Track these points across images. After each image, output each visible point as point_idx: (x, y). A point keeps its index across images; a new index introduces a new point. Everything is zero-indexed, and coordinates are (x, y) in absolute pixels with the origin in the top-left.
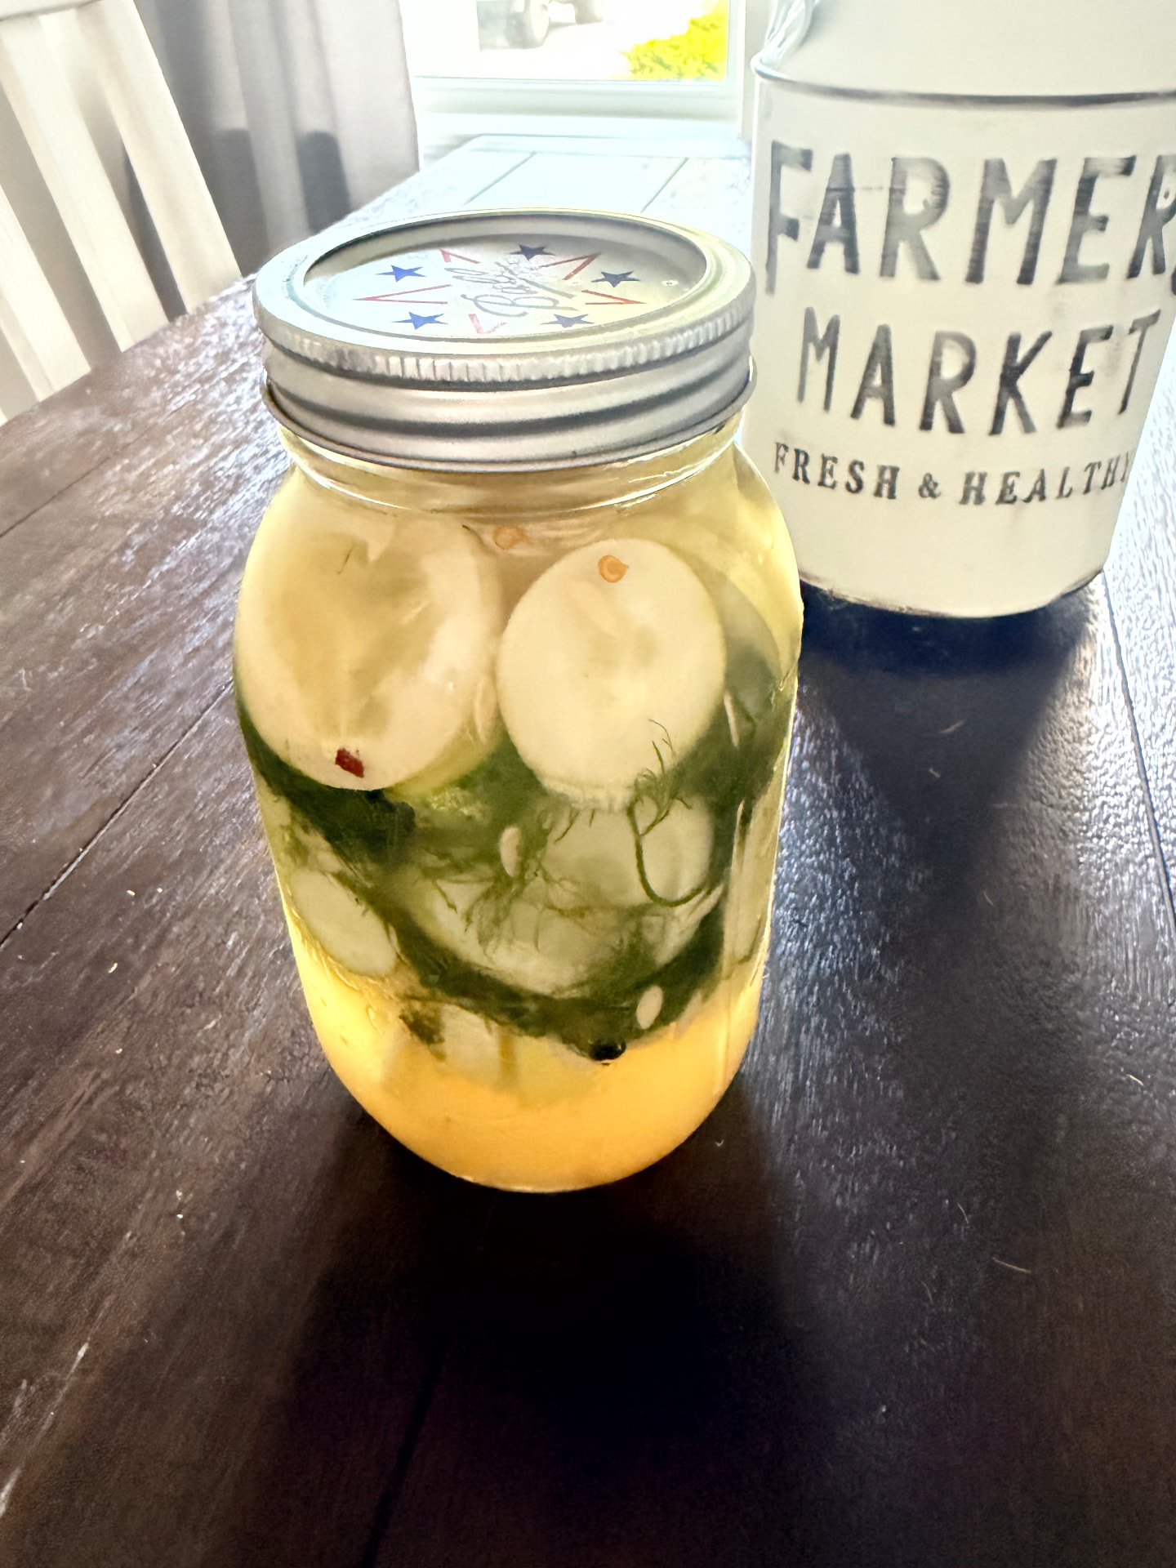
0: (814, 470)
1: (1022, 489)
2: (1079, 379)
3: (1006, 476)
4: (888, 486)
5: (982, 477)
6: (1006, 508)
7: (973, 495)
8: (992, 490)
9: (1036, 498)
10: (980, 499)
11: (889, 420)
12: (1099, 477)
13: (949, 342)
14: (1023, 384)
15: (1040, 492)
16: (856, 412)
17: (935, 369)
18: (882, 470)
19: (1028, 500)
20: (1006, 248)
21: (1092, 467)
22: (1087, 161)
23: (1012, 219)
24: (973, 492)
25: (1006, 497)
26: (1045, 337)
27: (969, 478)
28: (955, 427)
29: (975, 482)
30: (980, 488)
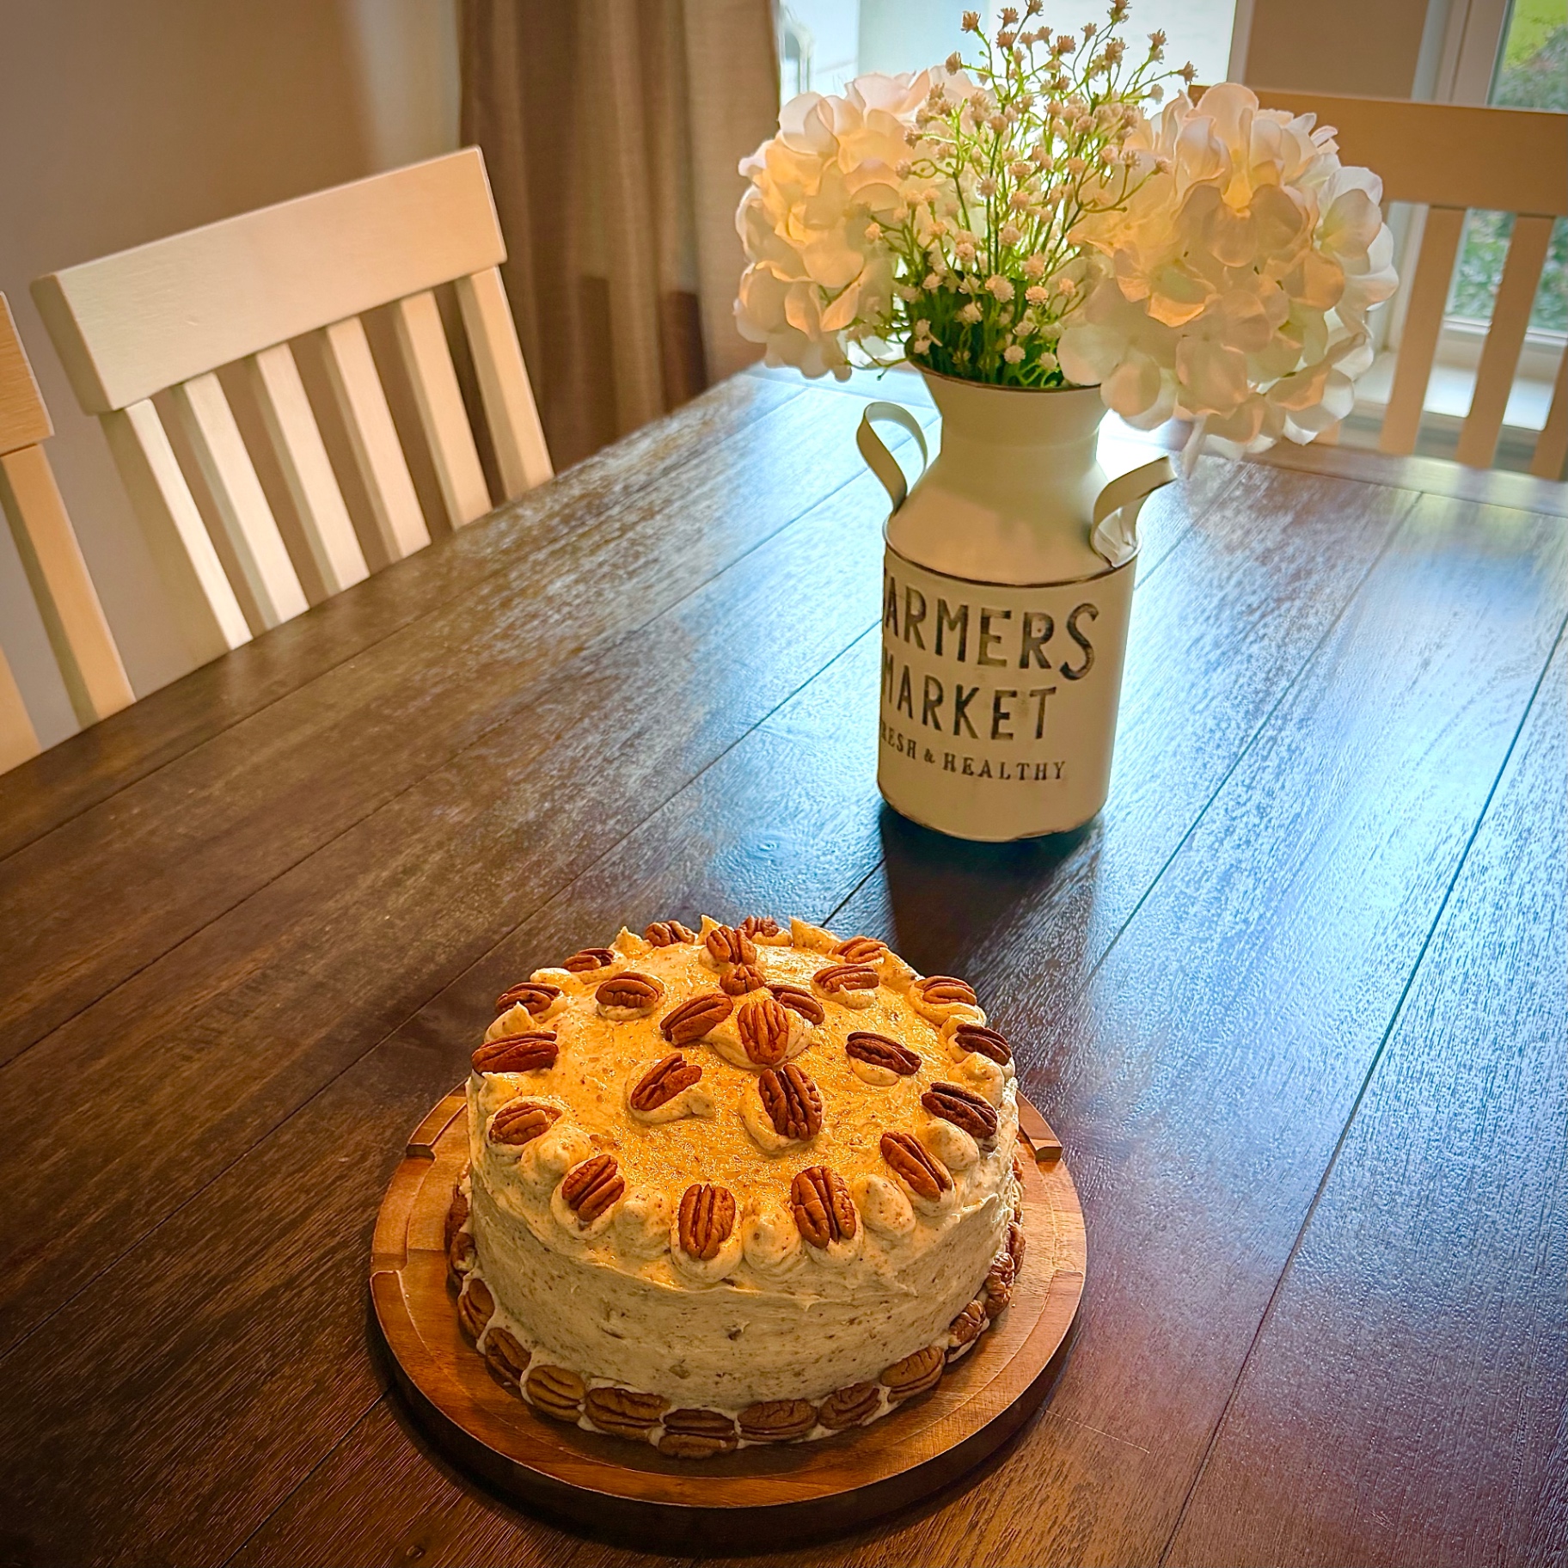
0: (887, 734)
1: (977, 767)
2: (999, 716)
3: (966, 759)
4: (912, 751)
5: (954, 757)
6: (968, 778)
7: (950, 766)
8: (959, 764)
9: (985, 776)
10: (953, 769)
11: (911, 715)
12: (1030, 772)
13: (931, 682)
14: (967, 710)
15: (986, 771)
16: (899, 707)
17: (926, 694)
18: (910, 741)
19: (981, 775)
20: (951, 640)
21: (1023, 766)
22: (983, 610)
23: (952, 628)
24: (949, 763)
25: (967, 770)
26: (975, 690)
27: (947, 756)
28: (937, 726)
29: (950, 759)
30: (952, 762)
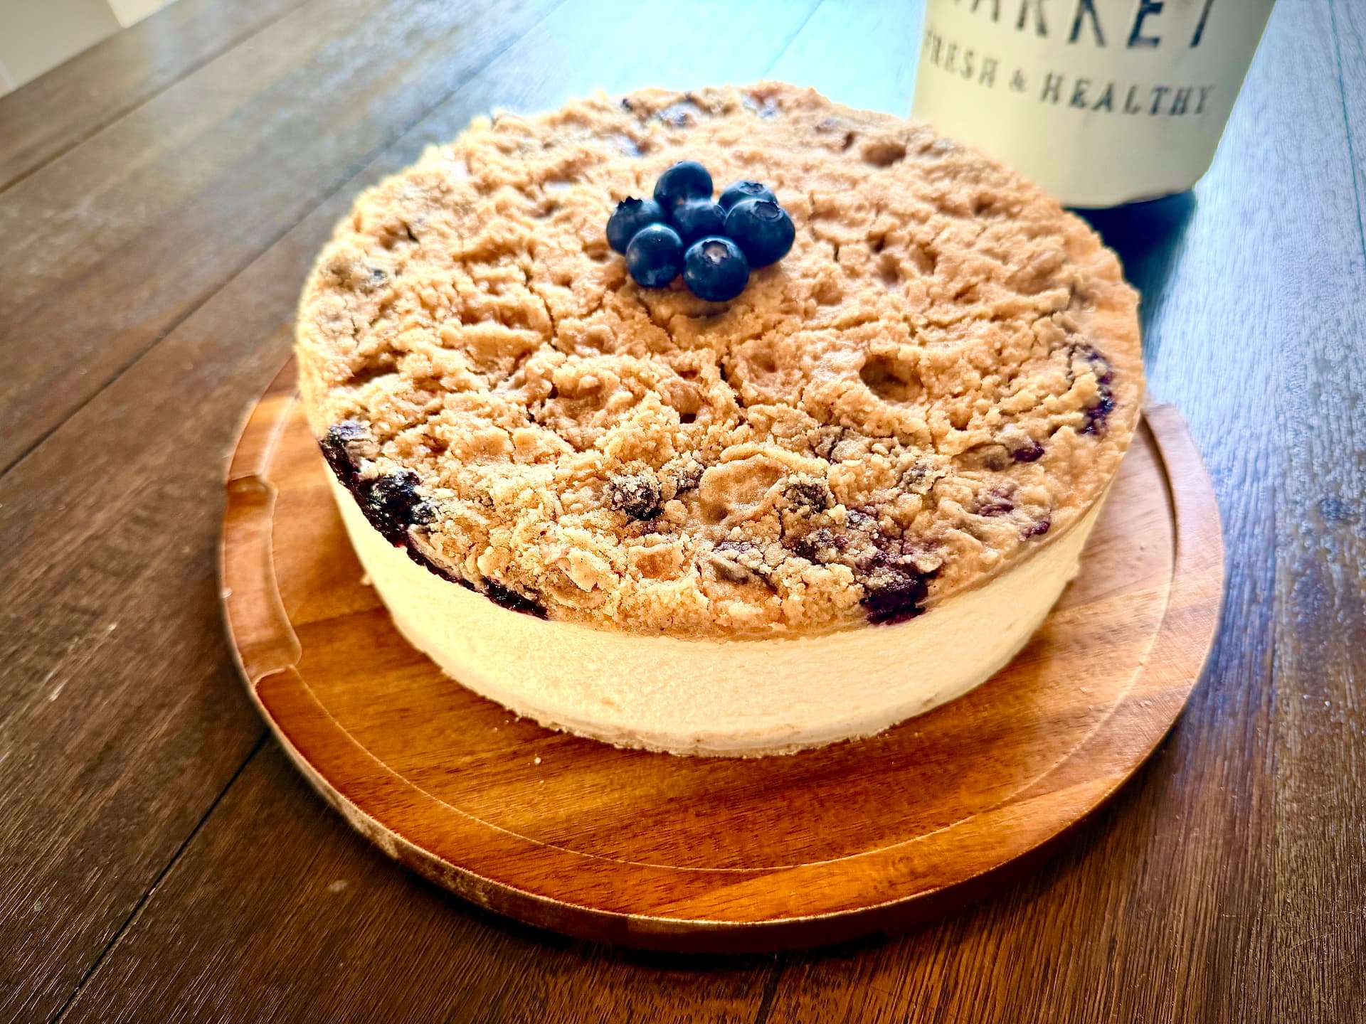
0: (944, 53)
1: (1092, 96)
2: (1149, 6)
3: (1079, 83)
4: (989, 76)
5: (1060, 79)
6: (1076, 112)
7: (1050, 94)
9: (1103, 108)
10: (1056, 98)
11: (996, 16)
12: (1167, 102)
15: (1107, 101)
16: (974, 7)
18: (987, 61)
19: (1097, 107)
21: (1161, 91)
24: (1051, 91)
25: (1078, 100)
27: (1049, 77)
28: (1042, 30)
29: (1053, 82)
30: (1057, 89)
